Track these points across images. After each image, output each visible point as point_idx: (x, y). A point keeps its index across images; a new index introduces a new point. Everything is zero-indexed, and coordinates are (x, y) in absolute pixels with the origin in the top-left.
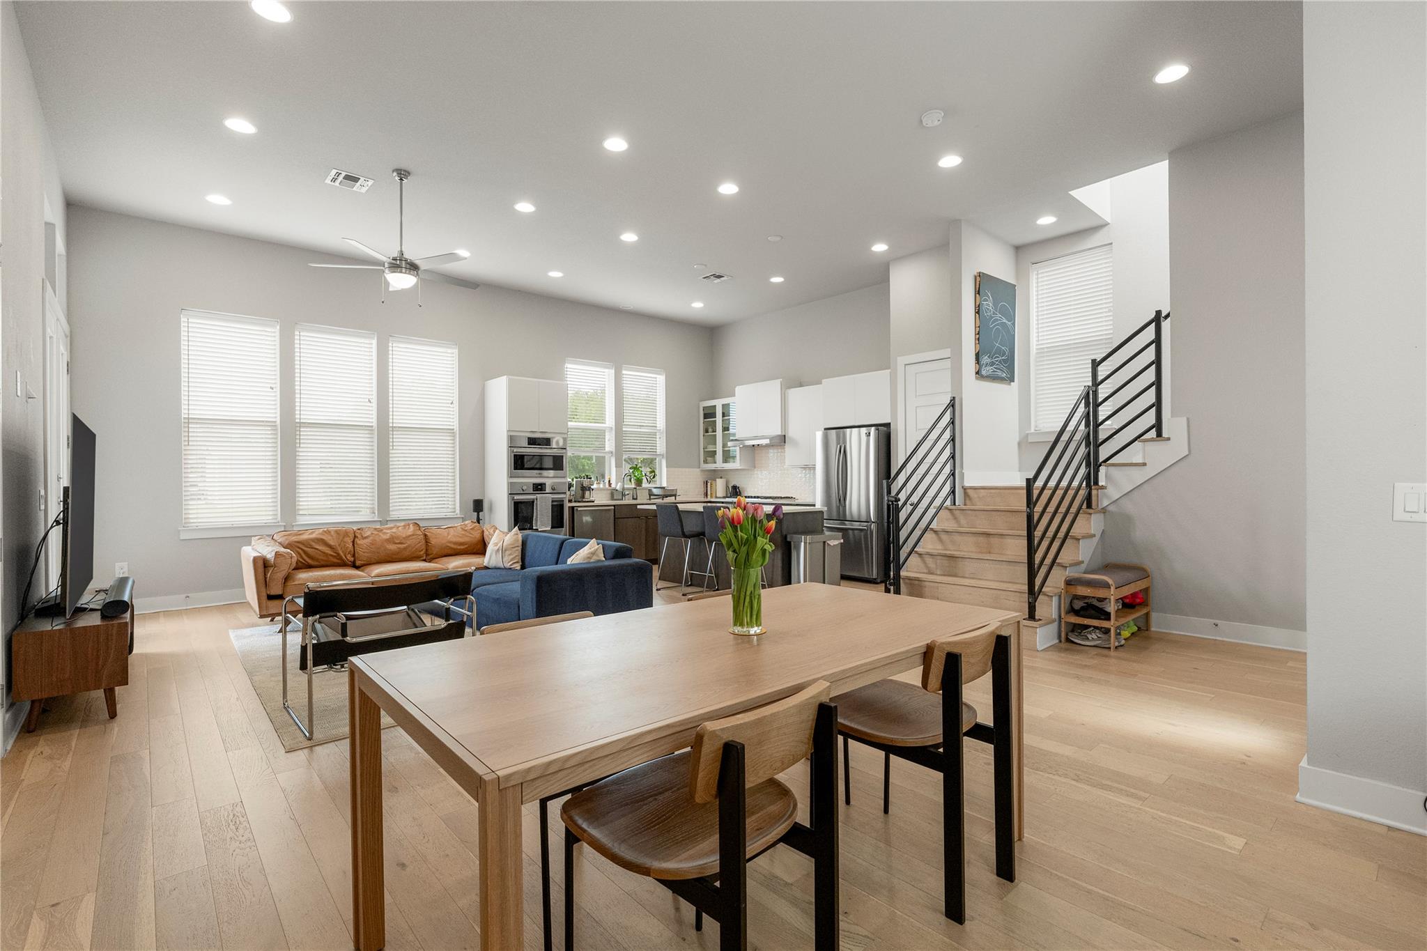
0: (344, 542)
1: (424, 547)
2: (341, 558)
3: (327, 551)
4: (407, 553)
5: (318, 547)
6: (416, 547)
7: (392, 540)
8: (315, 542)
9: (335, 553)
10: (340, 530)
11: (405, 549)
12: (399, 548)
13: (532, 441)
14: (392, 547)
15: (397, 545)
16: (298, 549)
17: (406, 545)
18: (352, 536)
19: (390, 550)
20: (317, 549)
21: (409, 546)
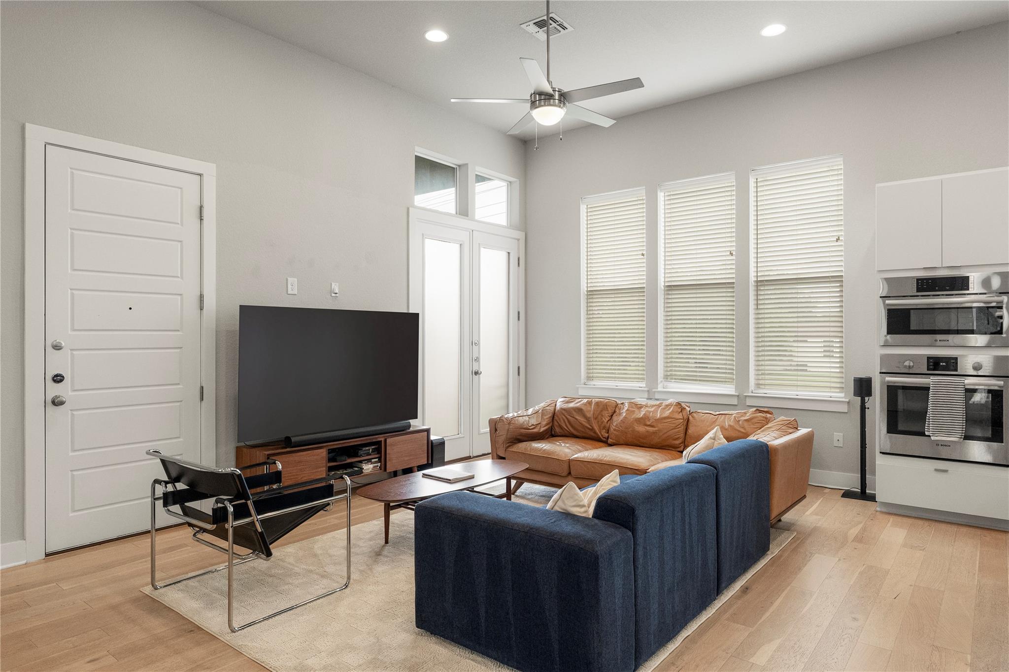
0: (602, 416)
1: (682, 435)
2: (595, 432)
3: (584, 423)
4: (656, 440)
5: (577, 417)
6: (668, 434)
7: (642, 421)
8: (575, 412)
9: (591, 426)
10: (601, 402)
11: (654, 433)
12: (647, 431)
13: (927, 285)
14: (641, 429)
15: (646, 427)
16: (563, 417)
17: (656, 429)
18: (610, 411)
19: (638, 432)
20: (576, 419)
21: (659, 431)
